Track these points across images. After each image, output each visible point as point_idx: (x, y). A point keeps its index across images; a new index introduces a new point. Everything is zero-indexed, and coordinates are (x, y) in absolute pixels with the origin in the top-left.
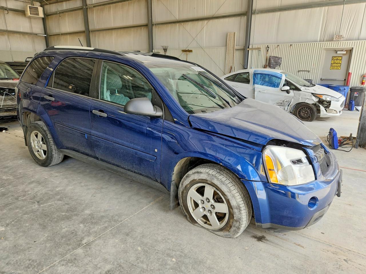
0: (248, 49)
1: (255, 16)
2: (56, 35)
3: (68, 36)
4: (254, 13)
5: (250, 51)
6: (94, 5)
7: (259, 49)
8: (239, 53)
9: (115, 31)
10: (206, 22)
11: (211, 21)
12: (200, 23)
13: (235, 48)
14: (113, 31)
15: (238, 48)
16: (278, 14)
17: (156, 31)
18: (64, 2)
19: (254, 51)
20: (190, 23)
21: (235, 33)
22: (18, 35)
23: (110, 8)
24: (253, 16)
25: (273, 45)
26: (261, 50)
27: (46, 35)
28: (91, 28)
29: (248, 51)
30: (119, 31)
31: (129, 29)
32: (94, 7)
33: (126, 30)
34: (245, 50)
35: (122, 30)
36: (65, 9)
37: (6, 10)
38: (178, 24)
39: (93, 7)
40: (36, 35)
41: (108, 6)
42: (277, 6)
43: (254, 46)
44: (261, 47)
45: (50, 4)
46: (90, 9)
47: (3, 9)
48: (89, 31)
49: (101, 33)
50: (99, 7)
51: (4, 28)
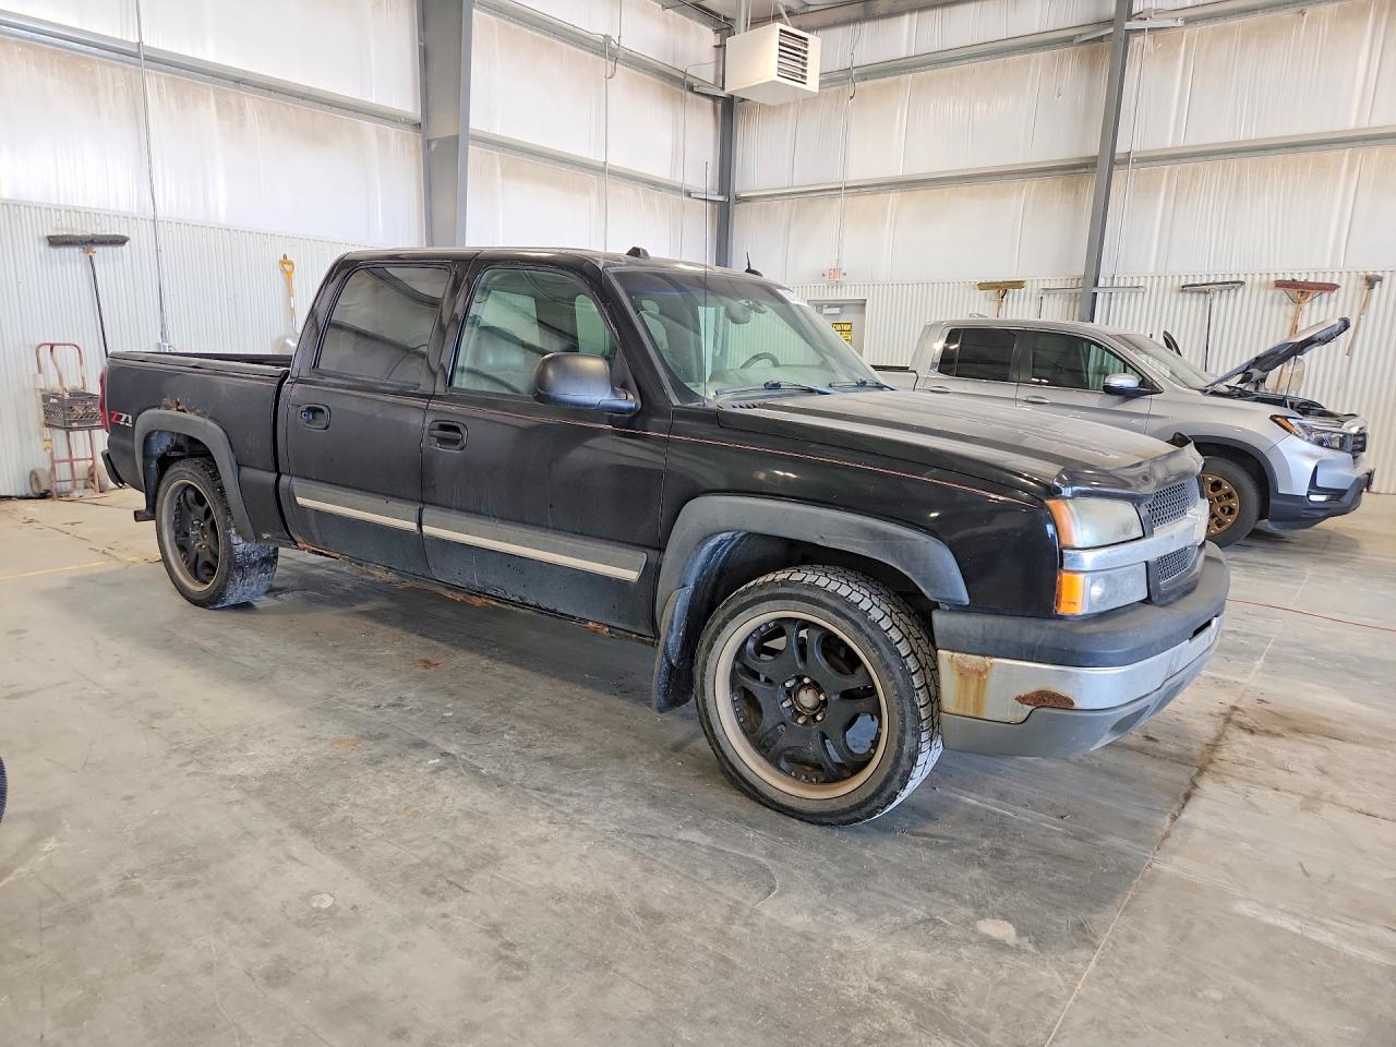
2: (782, 195)
3: (893, 198)
18: (907, 17)
22: (626, 191)
27: (720, 198)
32: (1188, 21)
37: (612, 55)
39: (1180, 23)
40: (689, 193)
46: (1147, 39)
47: (604, 49)
48: (1113, 162)
49: (1212, 171)
50: (1235, 22)
51: (593, 155)
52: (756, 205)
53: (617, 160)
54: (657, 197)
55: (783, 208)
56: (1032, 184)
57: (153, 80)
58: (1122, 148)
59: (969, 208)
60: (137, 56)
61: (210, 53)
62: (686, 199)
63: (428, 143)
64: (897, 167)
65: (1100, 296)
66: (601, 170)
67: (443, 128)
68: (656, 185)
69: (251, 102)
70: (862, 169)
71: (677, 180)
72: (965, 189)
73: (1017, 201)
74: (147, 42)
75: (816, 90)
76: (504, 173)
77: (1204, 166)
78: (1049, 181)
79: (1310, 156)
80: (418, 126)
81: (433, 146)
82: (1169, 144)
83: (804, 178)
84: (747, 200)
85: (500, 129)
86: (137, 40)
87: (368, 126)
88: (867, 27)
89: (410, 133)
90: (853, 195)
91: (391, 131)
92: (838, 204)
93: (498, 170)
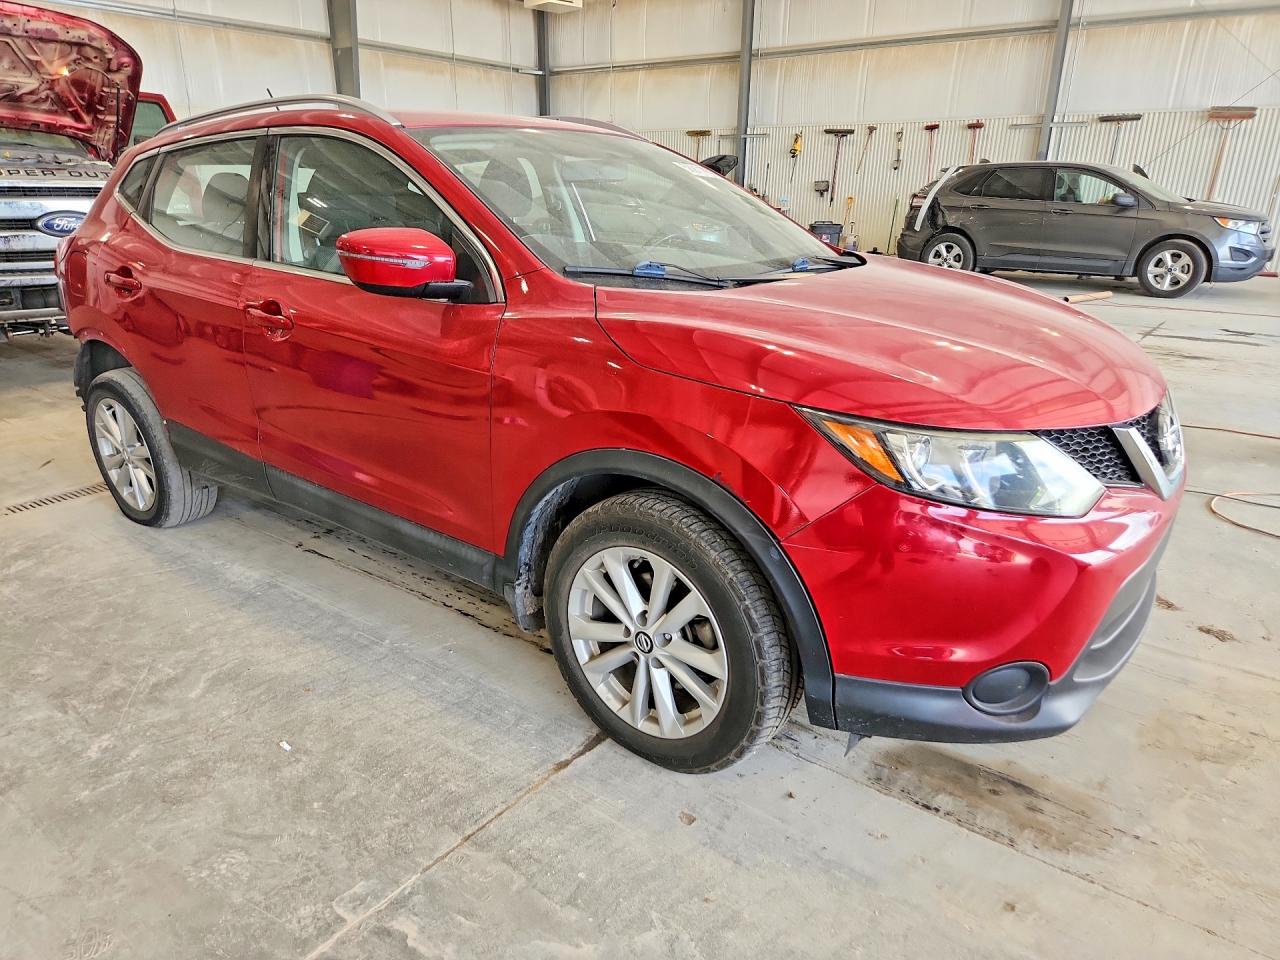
2: (580, 70)
3: (641, 74)
9: (873, 54)
17: (1076, 43)
20: (1249, 19)
22: (473, 73)
27: (540, 73)
30: (893, 51)
31: (941, 46)
33: (923, 47)
35: (905, 51)
38: (1188, 24)
40: (517, 70)
48: (752, 55)
51: (445, 50)
52: (564, 76)
53: (461, 51)
54: (494, 74)
55: (579, 79)
56: (714, 68)
57: (183, 30)
59: (681, 79)
60: (174, 16)
61: (209, 11)
62: (516, 74)
63: (335, 51)
64: (643, 55)
65: (748, 140)
66: (451, 59)
67: (343, 43)
68: (493, 66)
69: (234, 36)
70: (622, 56)
71: (507, 61)
72: (679, 69)
73: (708, 77)
74: (178, 8)
75: (581, 6)
76: (386, 65)
77: (797, 58)
78: (723, 65)
79: (846, 54)
80: (328, 40)
81: (339, 52)
82: (780, 44)
83: (590, 58)
84: (558, 73)
85: (380, 39)
86: (173, 8)
87: (300, 42)
89: (325, 44)
91: (314, 45)
92: (612, 77)
93: (382, 63)
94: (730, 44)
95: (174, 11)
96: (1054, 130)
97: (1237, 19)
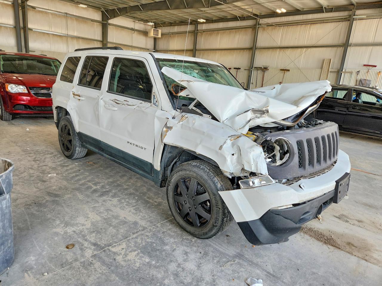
0: (342, 72)
1: (350, 47)
4: (350, 46)
5: (343, 74)
6: (204, 31)
7: (351, 73)
8: (333, 75)
9: (220, 52)
10: (305, 49)
11: (309, 49)
12: (299, 50)
13: (329, 71)
14: (217, 51)
15: (332, 70)
16: (370, 48)
17: (257, 53)
18: (176, 26)
19: (346, 74)
20: (289, 50)
21: (331, 59)
23: (218, 34)
24: (348, 48)
25: (364, 71)
26: (353, 74)
27: (154, 51)
28: (198, 47)
29: (342, 73)
30: (223, 51)
33: (229, 51)
34: (339, 73)
35: (226, 52)
36: (176, 31)
37: (133, 30)
38: (278, 50)
40: (148, 50)
41: (216, 32)
42: (370, 42)
43: (347, 70)
44: (353, 72)
45: (163, 26)
46: (200, 33)
47: (132, 29)
48: (196, 50)
49: (206, 52)
50: (208, 32)
51: (130, 44)
53: (134, 45)
58: (196, 48)
64: (175, 48)
66: (131, 46)
67: (105, 42)
68: (142, 48)
69: (80, 40)
71: (146, 48)
80: (102, 41)
81: (104, 44)
82: (202, 48)
83: (165, 48)
84: (159, 51)
87: (95, 42)
88: (172, 27)
90: (171, 51)
91: (98, 42)
94: (191, 47)
95: (67, 34)
96: (253, 71)
97: (287, 49)
